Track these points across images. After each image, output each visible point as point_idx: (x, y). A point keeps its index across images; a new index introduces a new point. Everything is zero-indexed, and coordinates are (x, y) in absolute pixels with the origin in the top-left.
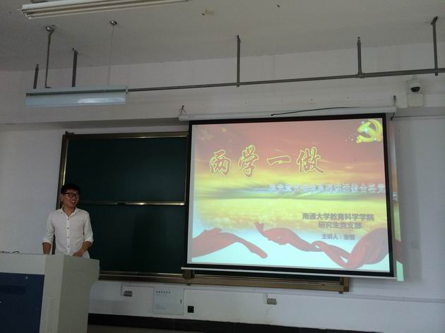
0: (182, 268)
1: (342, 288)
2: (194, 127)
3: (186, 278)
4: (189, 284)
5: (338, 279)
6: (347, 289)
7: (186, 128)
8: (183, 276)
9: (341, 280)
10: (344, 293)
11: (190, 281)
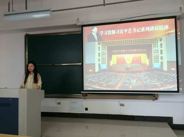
0: (82, 92)
1: (154, 98)
2: (84, 28)
3: (83, 96)
4: (85, 99)
5: (152, 94)
6: (156, 99)
7: (80, 29)
8: (83, 95)
9: (154, 95)
10: (155, 100)
11: (85, 97)
